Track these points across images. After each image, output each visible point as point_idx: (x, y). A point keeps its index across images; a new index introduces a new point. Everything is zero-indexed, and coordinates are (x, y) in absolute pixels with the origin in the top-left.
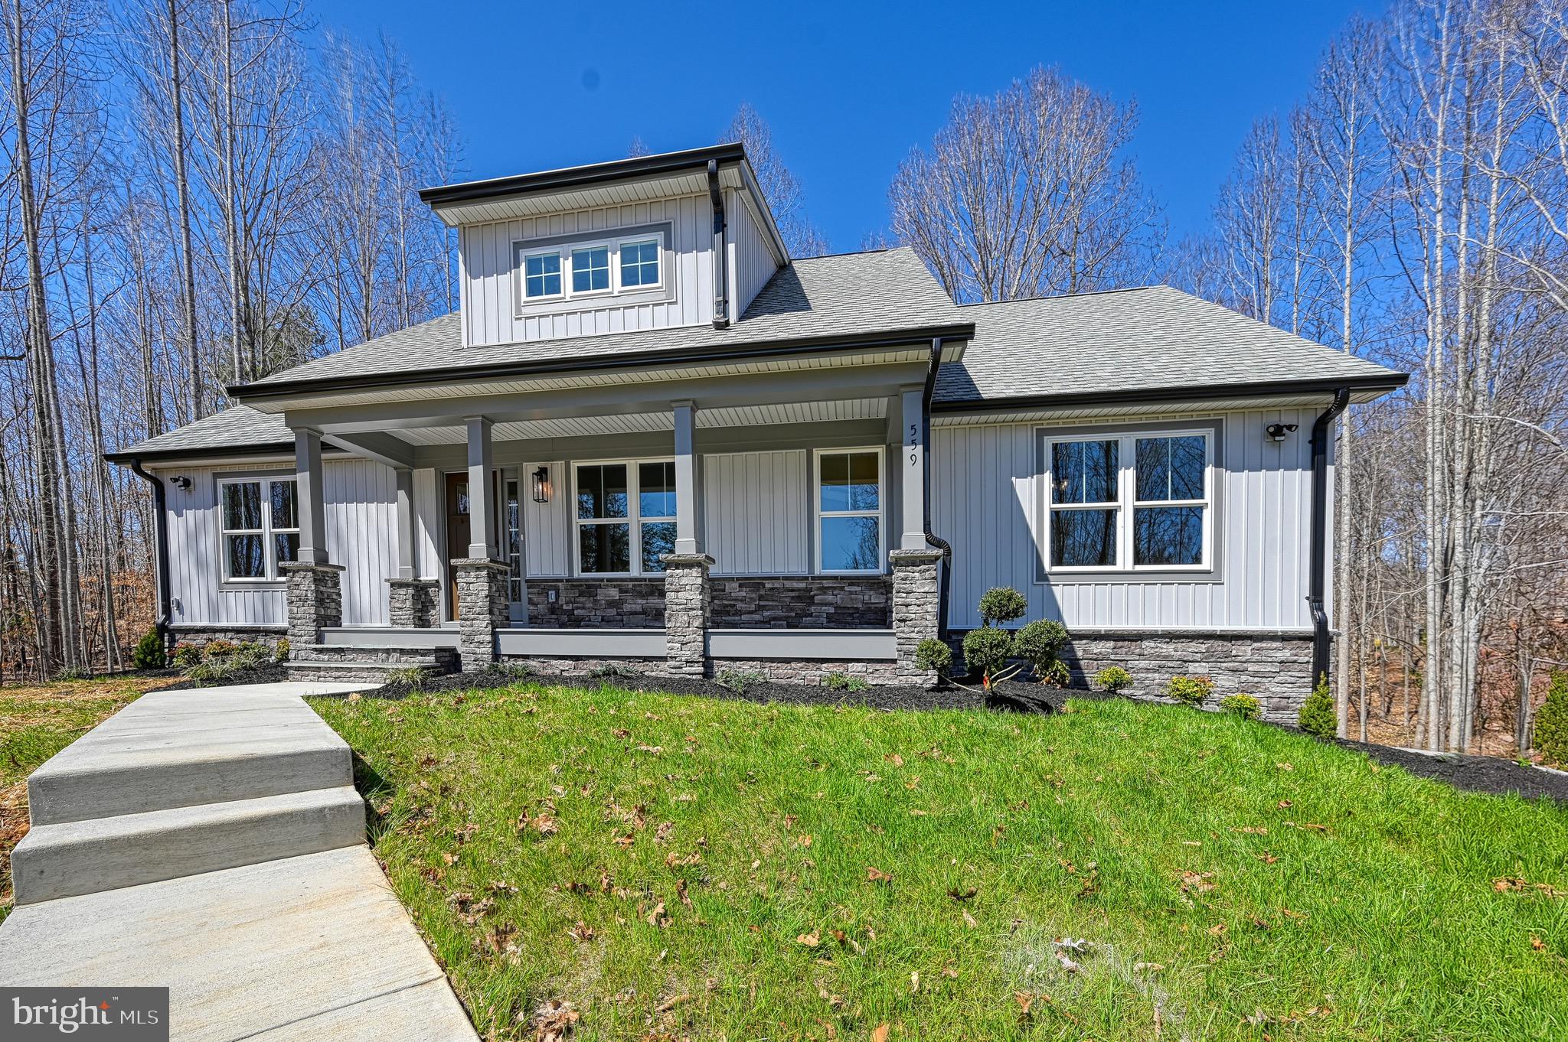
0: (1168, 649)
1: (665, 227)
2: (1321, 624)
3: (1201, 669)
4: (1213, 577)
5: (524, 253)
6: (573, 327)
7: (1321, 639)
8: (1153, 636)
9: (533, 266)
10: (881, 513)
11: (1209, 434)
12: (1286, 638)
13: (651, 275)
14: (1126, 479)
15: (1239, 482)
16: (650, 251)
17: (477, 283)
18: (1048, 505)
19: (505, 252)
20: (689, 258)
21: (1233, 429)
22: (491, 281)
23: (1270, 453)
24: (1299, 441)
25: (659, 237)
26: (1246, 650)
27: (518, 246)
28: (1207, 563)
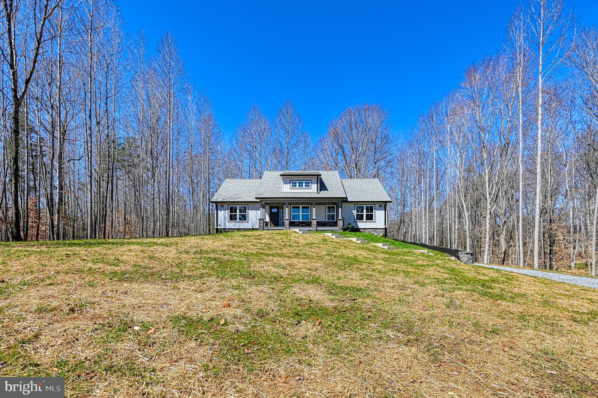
0: (369, 230)
1: (311, 181)
2: (386, 227)
3: (373, 232)
4: (375, 222)
5: (291, 182)
6: (298, 191)
7: (386, 229)
8: (368, 229)
9: (293, 183)
10: (335, 214)
11: (374, 206)
12: (382, 229)
13: (309, 186)
14: (365, 211)
15: (377, 211)
16: (309, 183)
17: (284, 185)
18: (356, 213)
19: (289, 181)
20: (313, 185)
21: (376, 205)
22: (286, 185)
23: (380, 208)
24: (383, 207)
25: (310, 182)
26: (378, 230)
27: (291, 181)
28: (374, 220)
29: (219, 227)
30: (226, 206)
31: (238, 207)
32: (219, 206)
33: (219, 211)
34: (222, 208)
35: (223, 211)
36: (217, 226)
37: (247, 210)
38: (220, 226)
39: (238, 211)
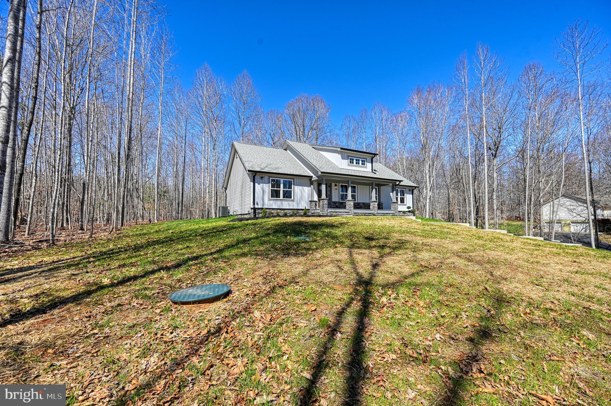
1: (366, 159)
5: (349, 158)
6: (355, 168)
11: (405, 190)
14: (399, 194)
15: (407, 195)
19: (346, 157)
20: (369, 164)
21: (407, 189)
23: (409, 193)
27: (348, 156)
29: (256, 206)
30: (266, 178)
31: (282, 180)
32: (257, 177)
33: (256, 184)
34: (261, 181)
35: (261, 184)
36: (254, 204)
37: (293, 186)
38: (257, 204)
39: (282, 185)
